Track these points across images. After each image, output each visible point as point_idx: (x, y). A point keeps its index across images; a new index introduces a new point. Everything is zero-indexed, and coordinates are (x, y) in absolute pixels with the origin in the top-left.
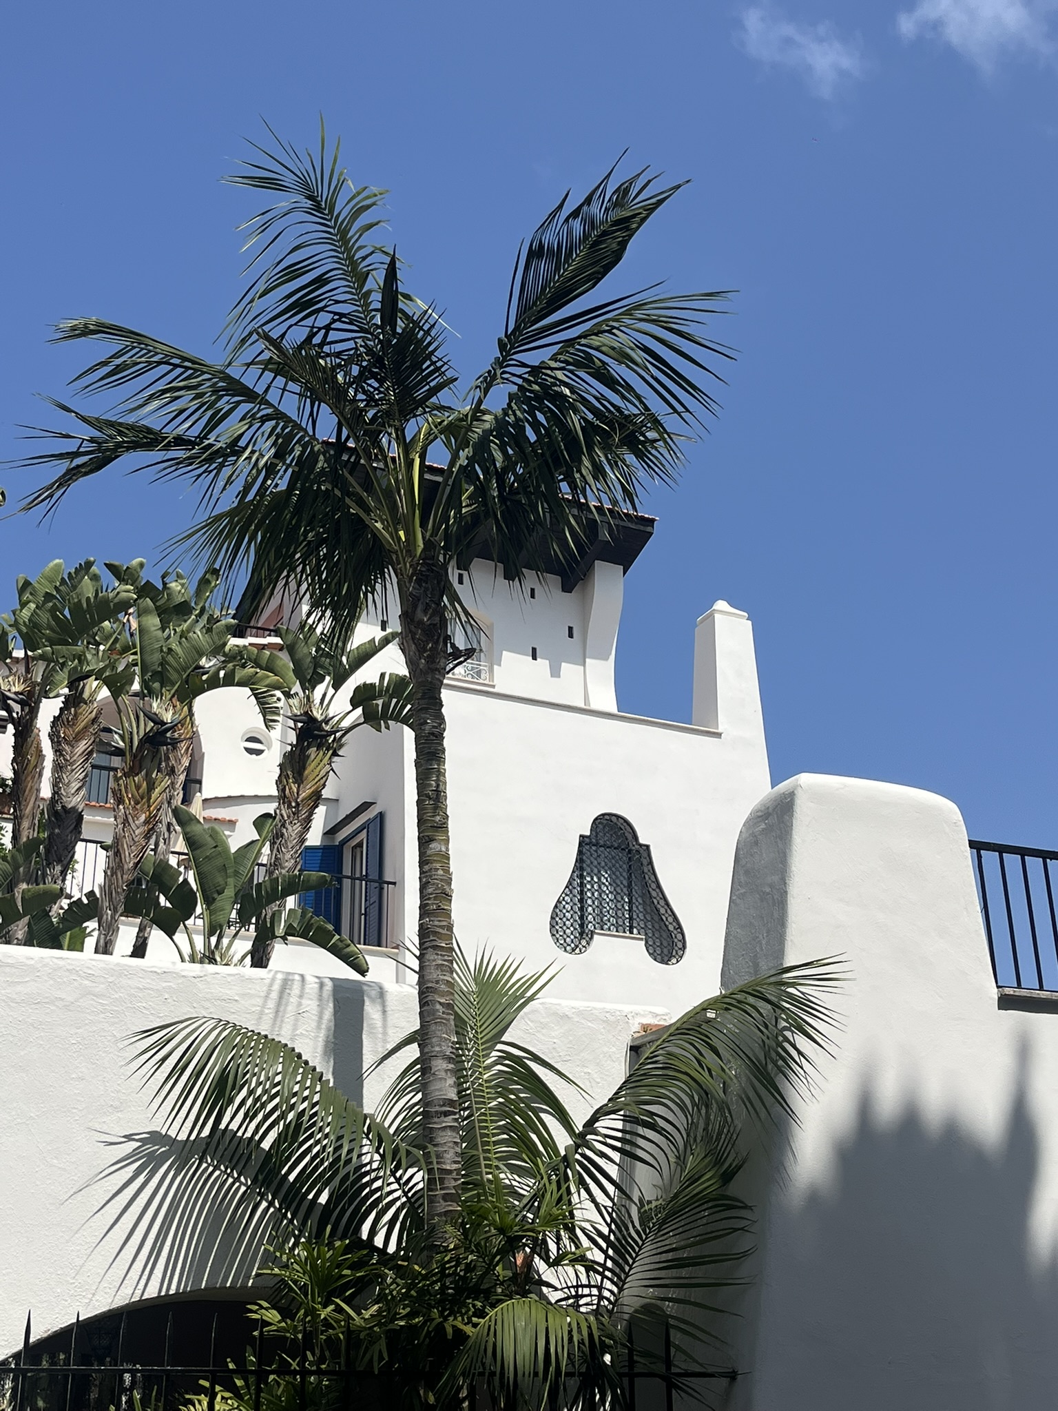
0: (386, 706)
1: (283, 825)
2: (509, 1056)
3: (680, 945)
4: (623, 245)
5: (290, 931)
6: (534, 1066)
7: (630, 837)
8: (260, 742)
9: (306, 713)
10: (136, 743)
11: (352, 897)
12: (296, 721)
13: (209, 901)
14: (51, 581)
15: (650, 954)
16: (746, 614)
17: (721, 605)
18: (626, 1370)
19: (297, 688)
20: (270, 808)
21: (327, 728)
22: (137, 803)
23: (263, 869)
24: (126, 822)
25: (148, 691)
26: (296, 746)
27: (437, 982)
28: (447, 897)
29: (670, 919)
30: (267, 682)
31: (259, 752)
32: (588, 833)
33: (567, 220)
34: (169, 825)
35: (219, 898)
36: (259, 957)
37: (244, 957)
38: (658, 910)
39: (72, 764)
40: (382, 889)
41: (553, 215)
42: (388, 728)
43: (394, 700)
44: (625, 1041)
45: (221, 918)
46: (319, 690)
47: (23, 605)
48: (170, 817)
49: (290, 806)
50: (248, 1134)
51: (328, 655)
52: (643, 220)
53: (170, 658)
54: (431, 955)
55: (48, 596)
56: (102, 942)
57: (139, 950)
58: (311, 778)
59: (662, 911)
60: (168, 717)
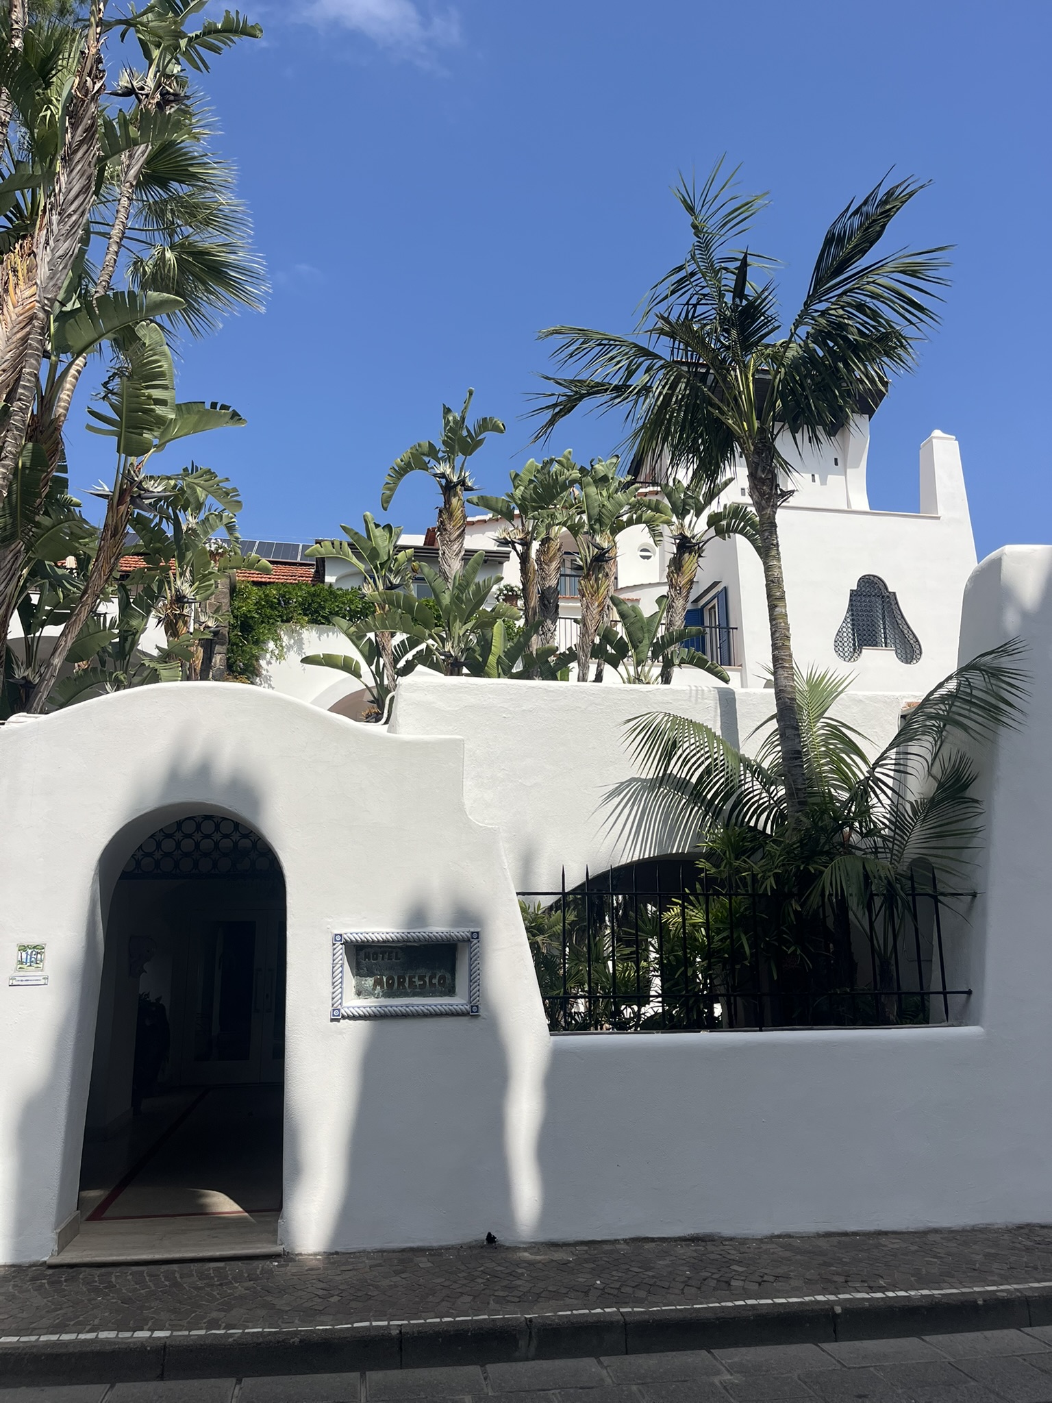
0: (728, 525)
1: (673, 601)
2: (828, 725)
3: (918, 651)
4: (883, 227)
5: (682, 662)
6: (843, 729)
7: (883, 588)
8: (649, 551)
9: (681, 534)
10: (589, 561)
11: (712, 639)
12: (675, 539)
13: (635, 647)
14: (530, 472)
15: (899, 659)
16: (954, 437)
17: (937, 433)
18: (911, 892)
19: (674, 519)
20: (664, 590)
21: (694, 541)
22: (593, 596)
23: (664, 626)
24: (587, 607)
25: (593, 532)
26: (676, 554)
27: (785, 686)
28: (788, 638)
29: (911, 637)
30: (661, 520)
31: (648, 557)
32: (855, 588)
33: (850, 217)
34: (608, 606)
35: (640, 645)
36: (666, 678)
37: (657, 678)
38: (902, 632)
39: (549, 576)
40: (729, 632)
41: (842, 215)
42: (729, 537)
43: (734, 521)
44: (898, 713)
45: (643, 657)
46: (688, 519)
47: (516, 488)
48: (608, 602)
49: (676, 590)
50: (683, 776)
51: (691, 497)
52: (898, 209)
53: (603, 510)
54: (780, 672)
55: (531, 481)
56: (581, 675)
57: (599, 678)
58: (686, 571)
59: (906, 632)
60: (605, 545)
